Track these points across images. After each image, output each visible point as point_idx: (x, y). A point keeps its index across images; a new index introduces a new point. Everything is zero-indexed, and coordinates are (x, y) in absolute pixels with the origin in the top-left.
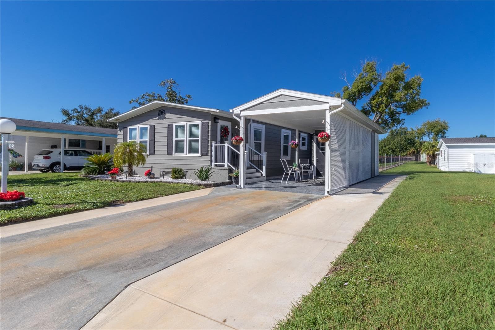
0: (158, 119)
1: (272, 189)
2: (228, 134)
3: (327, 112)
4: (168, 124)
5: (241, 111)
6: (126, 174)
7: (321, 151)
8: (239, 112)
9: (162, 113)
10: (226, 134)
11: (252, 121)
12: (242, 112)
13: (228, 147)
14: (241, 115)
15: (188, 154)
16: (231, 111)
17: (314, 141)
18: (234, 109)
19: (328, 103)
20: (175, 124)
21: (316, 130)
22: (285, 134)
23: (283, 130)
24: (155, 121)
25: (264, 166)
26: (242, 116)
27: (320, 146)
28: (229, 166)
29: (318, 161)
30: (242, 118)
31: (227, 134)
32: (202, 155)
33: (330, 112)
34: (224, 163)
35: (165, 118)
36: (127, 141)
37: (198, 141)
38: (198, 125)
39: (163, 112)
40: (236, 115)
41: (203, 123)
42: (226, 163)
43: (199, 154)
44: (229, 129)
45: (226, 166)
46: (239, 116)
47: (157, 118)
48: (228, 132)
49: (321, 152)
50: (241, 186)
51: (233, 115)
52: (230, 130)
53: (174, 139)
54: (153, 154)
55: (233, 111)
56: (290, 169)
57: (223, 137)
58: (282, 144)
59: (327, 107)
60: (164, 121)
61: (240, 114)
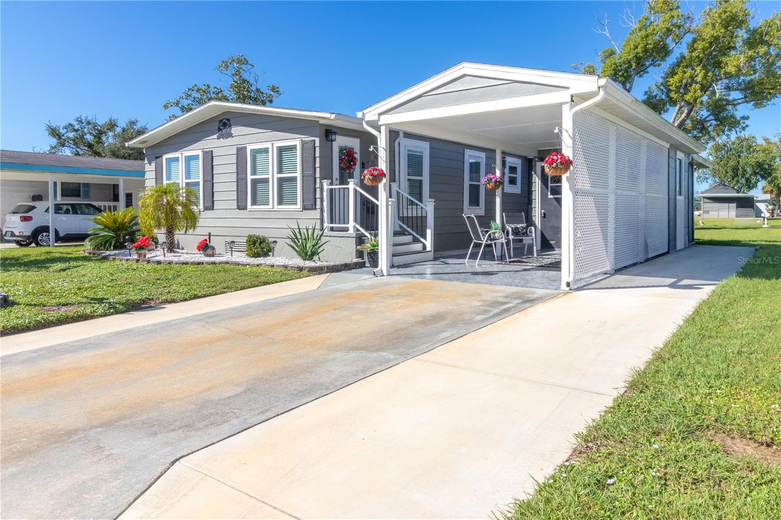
0: (219, 138)
1: (446, 276)
2: (355, 164)
3: (566, 109)
4: (237, 148)
5: (380, 115)
6: (164, 249)
7: (552, 194)
8: (376, 118)
9: (225, 125)
10: (350, 164)
11: (401, 135)
12: (382, 117)
13: (356, 191)
14: (380, 123)
15: (277, 207)
16: (359, 115)
17: (535, 174)
18: (365, 111)
19: (568, 88)
20: (249, 148)
21: (539, 149)
22: (471, 161)
23: (468, 152)
24: (212, 142)
25: (429, 228)
26: (383, 125)
27: (550, 185)
28: (358, 230)
29: (544, 217)
30: (383, 129)
31: (352, 163)
32: (305, 208)
33: (571, 108)
34: (348, 223)
35: (230, 135)
36: (162, 183)
37: (294, 179)
38: (294, 148)
39: (227, 122)
40: (370, 123)
41: (303, 143)
42: (351, 224)
43: (299, 206)
44: (356, 153)
45: (351, 231)
46: (375, 125)
47: (215, 136)
48: (354, 160)
49: (551, 197)
50: (382, 271)
51: (364, 123)
52: (357, 156)
53: (250, 177)
54: (212, 208)
55: (364, 115)
56: (483, 235)
57: (344, 169)
58: (467, 183)
59: (563, 97)
60: (229, 141)
61: (379, 120)
